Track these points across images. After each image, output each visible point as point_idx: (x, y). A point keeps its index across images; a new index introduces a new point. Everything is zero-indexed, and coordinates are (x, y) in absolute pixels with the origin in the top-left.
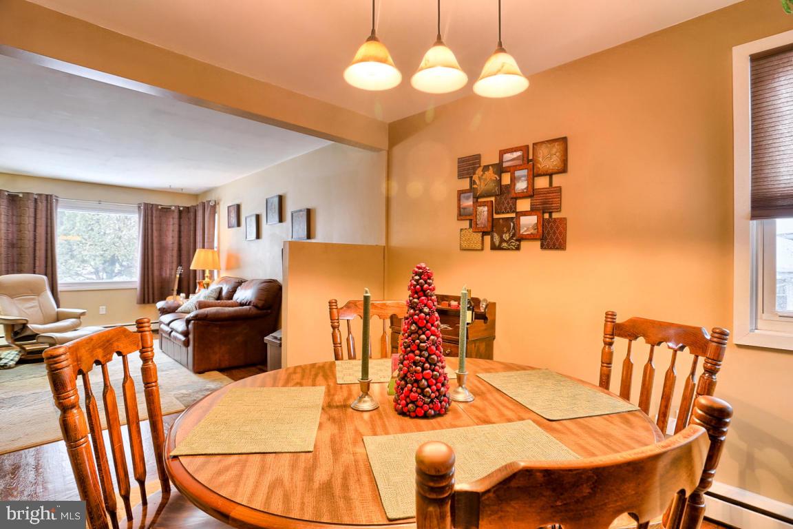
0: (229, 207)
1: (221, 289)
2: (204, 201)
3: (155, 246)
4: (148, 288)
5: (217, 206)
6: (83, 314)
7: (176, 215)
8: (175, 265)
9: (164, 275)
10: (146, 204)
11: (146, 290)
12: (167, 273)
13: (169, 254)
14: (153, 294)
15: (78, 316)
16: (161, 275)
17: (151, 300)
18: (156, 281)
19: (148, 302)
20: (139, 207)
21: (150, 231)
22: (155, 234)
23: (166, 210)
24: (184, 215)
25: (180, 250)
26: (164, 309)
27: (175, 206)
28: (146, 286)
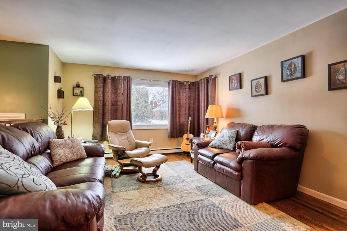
0: (229, 77)
1: (238, 131)
2: (208, 76)
3: (177, 105)
4: (174, 129)
5: (216, 79)
6: (150, 145)
7: (187, 87)
8: (187, 115)
9: (181, 122)
10: (173, 81)
11: (173, 130)
12: (182, 120)
13: (184, 109)
14: (176, 132)
15: (148, 146)
16: (179, 121)
17: (175, 136)
18: (177, 125)
19: (174, 137)
20: (169, 83)
21: (175, 96)
22: (177, 97)
23: (182, 84)
24: (192, 87)
25: (189, 107)
26: (201, 144)
27: (187, 82)
28: (173, 128)
